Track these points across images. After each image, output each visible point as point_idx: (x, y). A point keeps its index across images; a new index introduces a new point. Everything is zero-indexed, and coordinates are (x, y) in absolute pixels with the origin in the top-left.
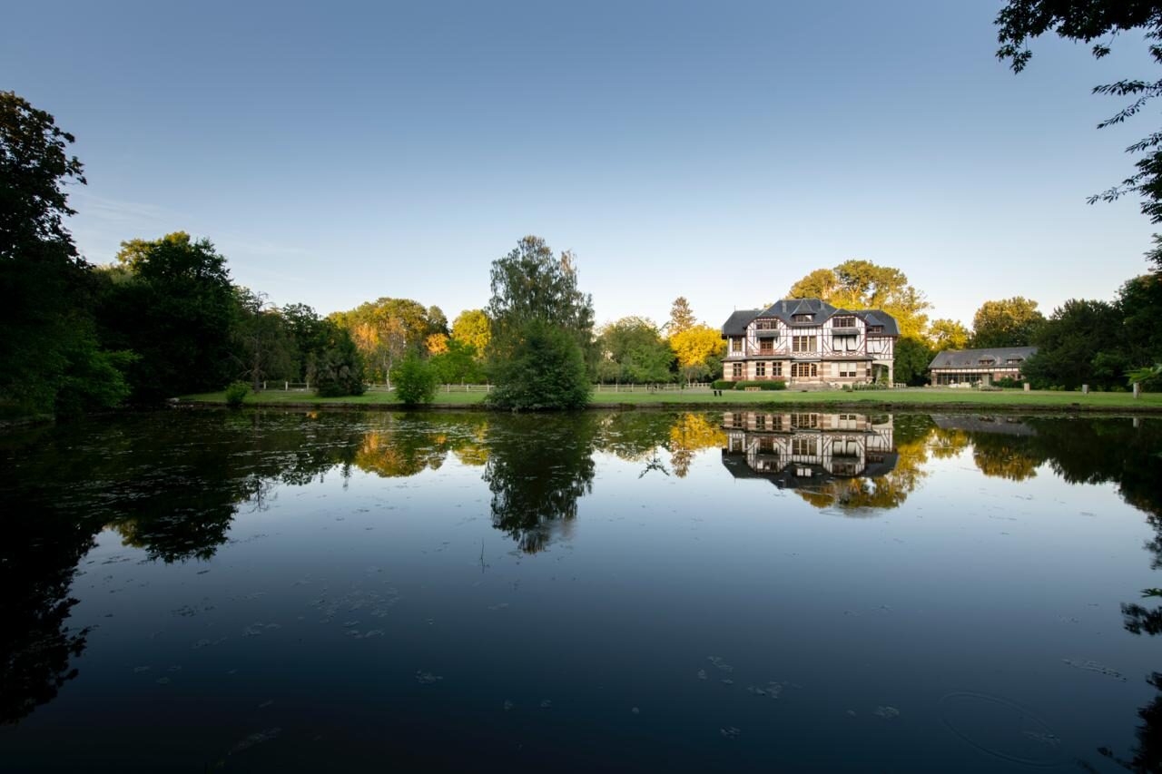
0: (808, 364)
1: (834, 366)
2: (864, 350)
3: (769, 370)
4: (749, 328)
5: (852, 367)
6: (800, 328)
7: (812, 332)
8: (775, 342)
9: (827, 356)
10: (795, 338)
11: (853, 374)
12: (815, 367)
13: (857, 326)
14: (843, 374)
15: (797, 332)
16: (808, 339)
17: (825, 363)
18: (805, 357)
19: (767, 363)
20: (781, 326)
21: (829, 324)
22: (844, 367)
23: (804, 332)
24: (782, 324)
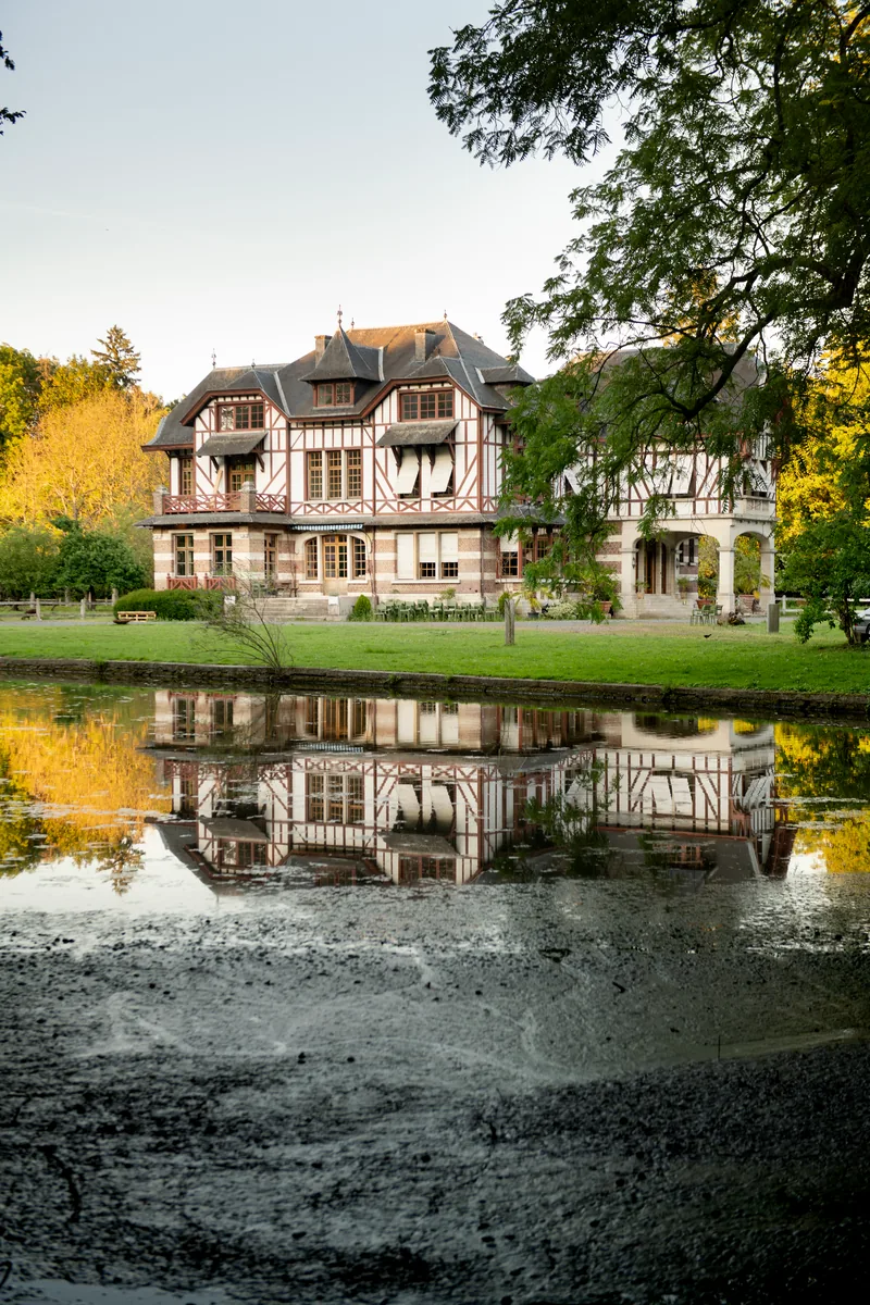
0: (342, 538)
1: (406, 541)
2: (474, 492)
3: (202, 557)
4: (199, 425)
5: (453, 547)
6: (323, 423)
7: (350, 437)
8: (258, 467)
9: (388, 512)
10: (313, 456)
11: (450, 569)
12: (359, 546)
13: (458, 415)
14: (427, 570)
15: (316, 439)
16: (344, 457)
17: (380, 536)
18: (333, 515)
19: (201, 537)
20: (274, 419)
21: (388, 413)
22: (432, 548)
23: (333, 438)
24: (275, 413)
